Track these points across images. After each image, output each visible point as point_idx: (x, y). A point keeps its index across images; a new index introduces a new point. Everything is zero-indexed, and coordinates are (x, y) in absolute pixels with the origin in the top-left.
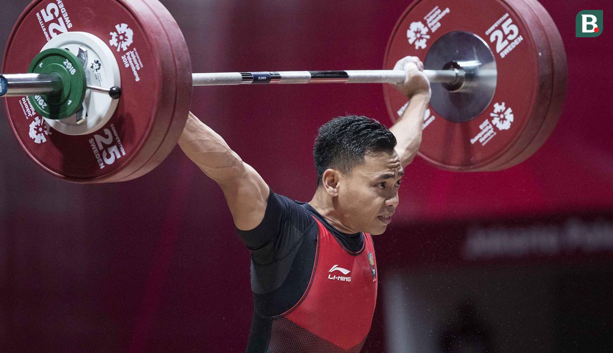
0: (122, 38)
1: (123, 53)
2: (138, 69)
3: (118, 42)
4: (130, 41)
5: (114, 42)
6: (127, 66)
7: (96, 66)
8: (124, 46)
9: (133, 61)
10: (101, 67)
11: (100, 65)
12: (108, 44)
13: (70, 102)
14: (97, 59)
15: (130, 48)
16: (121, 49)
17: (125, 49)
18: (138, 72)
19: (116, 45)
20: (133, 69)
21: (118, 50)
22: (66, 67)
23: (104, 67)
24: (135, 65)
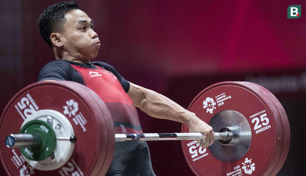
0: (71, 108)
1: (73, 117)
2: (84, 124)
3: (69, 111)
4: (76, 109)
5: (66, 112)
6: (77, 123)
7: (58, 127)
8: (73, 113)
9: (80, 120)
10: (62, 127)
11: (60, 126)
12: (63, 113)
13: (47, 149)
14: (58, 123)
15: (77, 113)
16: (72, 115)
17: (74, 114)
18: (85, 126)
19: (68, 113)
20: (81, 124)
21: (70, 116)
22: (42, 129)
23: (63, 127)
24: (82, 122)
